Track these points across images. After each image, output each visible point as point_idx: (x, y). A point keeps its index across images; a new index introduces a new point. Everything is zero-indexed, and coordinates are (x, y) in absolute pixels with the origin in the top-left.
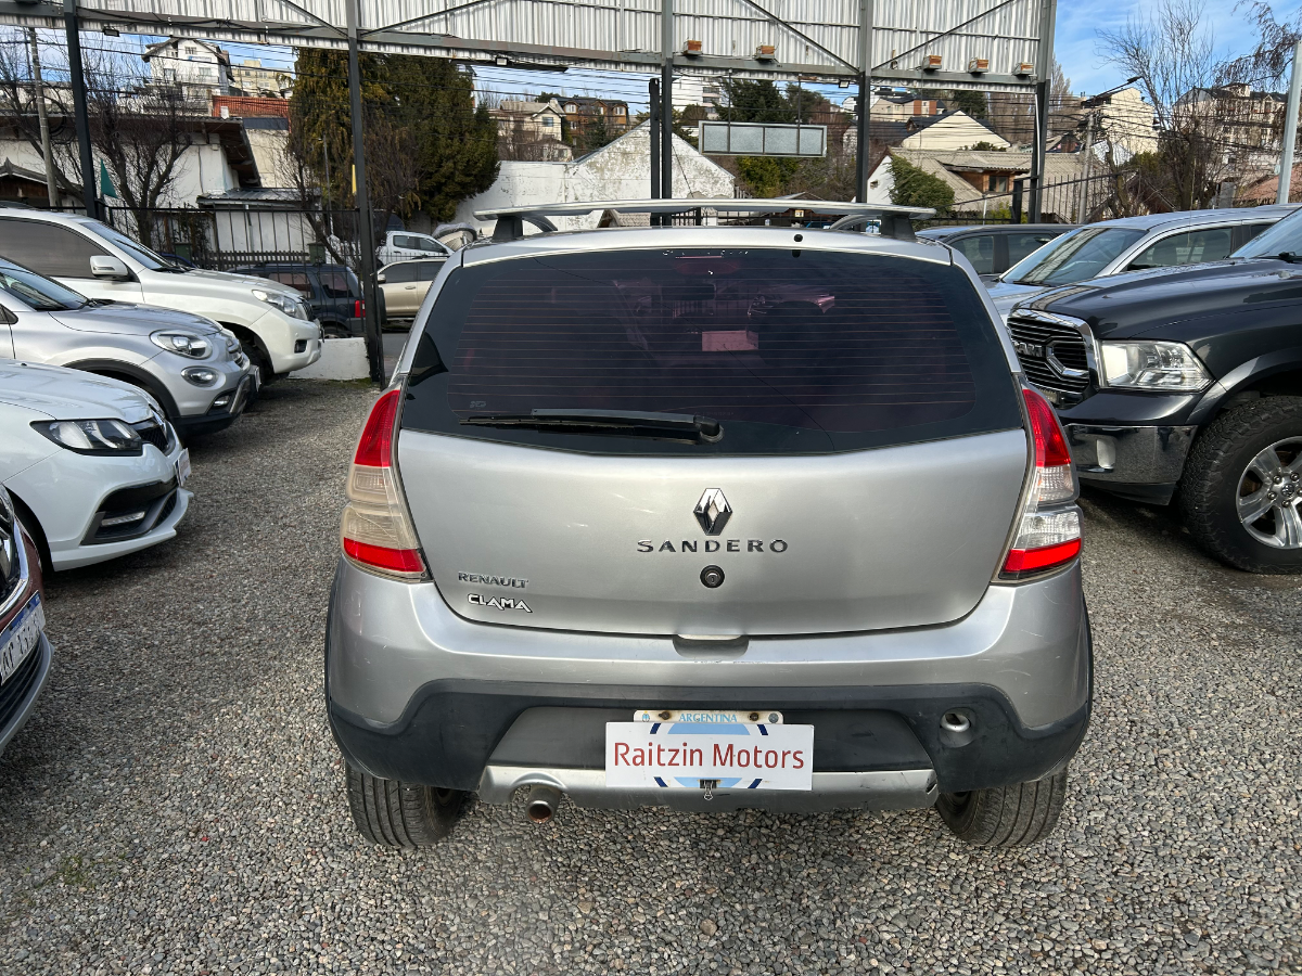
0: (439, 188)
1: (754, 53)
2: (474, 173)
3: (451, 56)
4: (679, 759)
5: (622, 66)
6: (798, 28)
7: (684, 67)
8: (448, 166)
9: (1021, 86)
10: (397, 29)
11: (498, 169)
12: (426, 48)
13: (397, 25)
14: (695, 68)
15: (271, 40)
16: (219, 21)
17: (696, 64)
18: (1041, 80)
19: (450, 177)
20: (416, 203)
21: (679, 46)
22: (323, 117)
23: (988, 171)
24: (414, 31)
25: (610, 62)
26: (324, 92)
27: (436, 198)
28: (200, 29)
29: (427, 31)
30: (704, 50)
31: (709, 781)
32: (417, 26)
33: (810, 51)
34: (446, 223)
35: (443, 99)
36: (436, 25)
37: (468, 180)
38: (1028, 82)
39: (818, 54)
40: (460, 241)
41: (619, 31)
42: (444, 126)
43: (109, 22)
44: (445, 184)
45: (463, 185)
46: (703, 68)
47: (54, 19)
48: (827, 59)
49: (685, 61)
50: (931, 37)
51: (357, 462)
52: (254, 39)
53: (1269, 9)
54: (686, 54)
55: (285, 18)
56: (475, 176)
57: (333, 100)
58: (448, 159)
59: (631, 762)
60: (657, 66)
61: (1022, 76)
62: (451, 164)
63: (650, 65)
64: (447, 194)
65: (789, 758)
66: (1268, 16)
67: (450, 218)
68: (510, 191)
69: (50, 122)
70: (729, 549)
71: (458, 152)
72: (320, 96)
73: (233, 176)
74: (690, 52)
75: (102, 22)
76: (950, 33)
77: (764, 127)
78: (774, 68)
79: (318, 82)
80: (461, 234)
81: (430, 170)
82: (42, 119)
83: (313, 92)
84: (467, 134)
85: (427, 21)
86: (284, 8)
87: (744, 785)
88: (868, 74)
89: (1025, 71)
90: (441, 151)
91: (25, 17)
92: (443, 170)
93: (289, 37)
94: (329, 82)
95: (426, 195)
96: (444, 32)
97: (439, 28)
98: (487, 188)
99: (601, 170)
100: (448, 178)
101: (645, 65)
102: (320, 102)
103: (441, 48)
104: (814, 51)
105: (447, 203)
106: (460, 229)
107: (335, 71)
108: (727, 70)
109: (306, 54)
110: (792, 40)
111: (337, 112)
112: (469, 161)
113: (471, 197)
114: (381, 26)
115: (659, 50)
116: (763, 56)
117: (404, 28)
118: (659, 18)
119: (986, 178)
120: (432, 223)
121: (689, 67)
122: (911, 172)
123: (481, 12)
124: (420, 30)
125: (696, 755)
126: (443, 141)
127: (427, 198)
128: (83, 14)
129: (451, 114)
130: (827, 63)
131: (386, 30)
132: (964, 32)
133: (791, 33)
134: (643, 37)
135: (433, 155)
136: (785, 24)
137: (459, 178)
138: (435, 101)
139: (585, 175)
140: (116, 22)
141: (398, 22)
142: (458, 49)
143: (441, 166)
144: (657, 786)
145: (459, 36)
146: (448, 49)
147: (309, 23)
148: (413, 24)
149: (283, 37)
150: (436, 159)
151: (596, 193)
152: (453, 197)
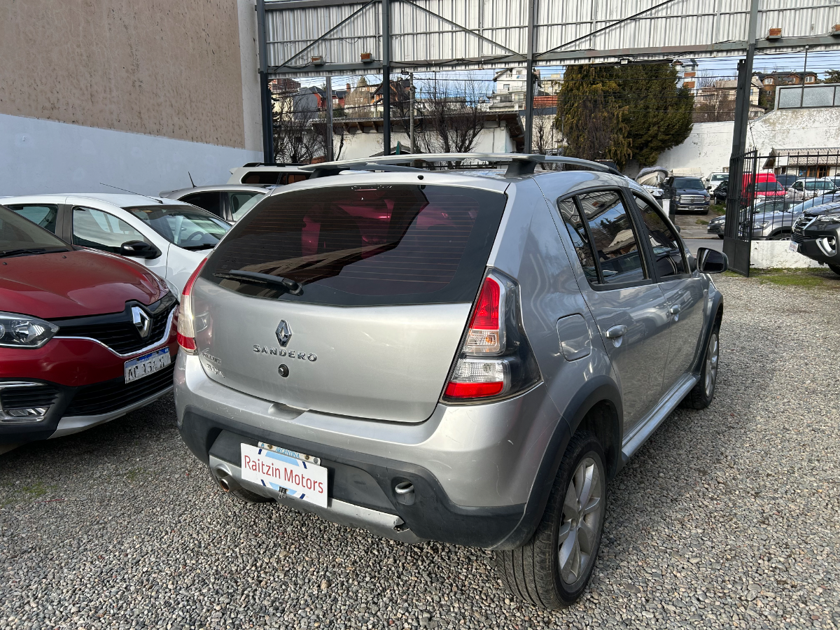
0: (646, 144)
1: (830, 30)
2: (671, 133)
3: (591, 62)
4: (270, 472)
5: (715, 54)
7: (766, 49)
8: (654, 130)
10: (559, 50)
11: (691, 129)
12: (575, 59)
13: (558, 48)
14: (776, 48)
15: (485, 67)
16: (458, 60)
17: (777, 44)
19: (655, 136)
20: (629, 155)
21: (763, 33)
22: (576, 105)
24: (570, 49)
25: (706, 52)
26: (578, 89)
27: (644, 151)
28: (449, 66)
29: (577, 49)
30: (785, 34)
31: (283, 489)
32: (571, 47)
34: (650, 167)
35: (656, 86)
36: (584, 44)
37: (667, 137)
40: (655, 179)
41: (715, 29)
42: (653, 103)
43: (404, 68)
44: (651, 141)
45: (663, 141)
46: (783, 47)
47: (380, 69)
49: (767, 44)
52: (476, 67)
54: (768, 39)
55: (494, 53)
56: (673, 135)
57: (583, 93)
58: (654, 125)
59: (251, 467)
60: (743, 50)
62: (656, 128)
63: (738, 50)
64: (652, 148)
65: (317, 485)
67: (652, 164)
68: (699, 144)
69: (415, 121)
70: (289, 356)
71: (662, 120)
72: (575, 91)
73: (513, 144)
74: (772, 37)
75: (401, 68)
77: (835, 86)
79: (575, 84)
80: (656, 173)
81: (641, 133)
82: (411, 120)
83: (572, 90)
84: (670, 107)
85: (578, 42)
86: (494, 47)
87: (297, 496)
90: (650, 120)
91: (367, 69)
92: (650, 132)
93: (495, 64)
94: (582, 83)
95: (637, 149)
96: (588, 48)
97: (585, 46)
98: (681, 142)
99: (774, 124)
100: (654, 137)
101: (734, 50)
102: (575, 96)
103: (585, 58)
105: (651, 154)
106: (656, 171)
107: (586, 76)
108: (804, 46)
109: (570, 68)
111: (584, 101)
112: (669, 125)
113: (669, 149)
114: (549, 50)
115: (746, 39)
117: (563, 49)
118: (748, 16)
120: (640, 167)
121: (771, 48)
123: (614, 32)
124: (573, 49)
125: (277, 471)
126: (652, 112)
127: (637, 151)
128: (393, 65)
129: (660, 96)
131: (552, 51)
134: (736, 31)
135: (644, 123)
137: (661, 137)
138: (650, 87)
139: (760, 129)
140: (407, 67)
141: (559, 45)
142: (595, 57)
143: (649, 130)
144: (262, 484)
145: (598, 48)
146: (590, 58)
147: (507, 54)
148: (569, 46)
149: (492, 64)
150: (646, 125)
151: (767, 141)
152: (656, 150)
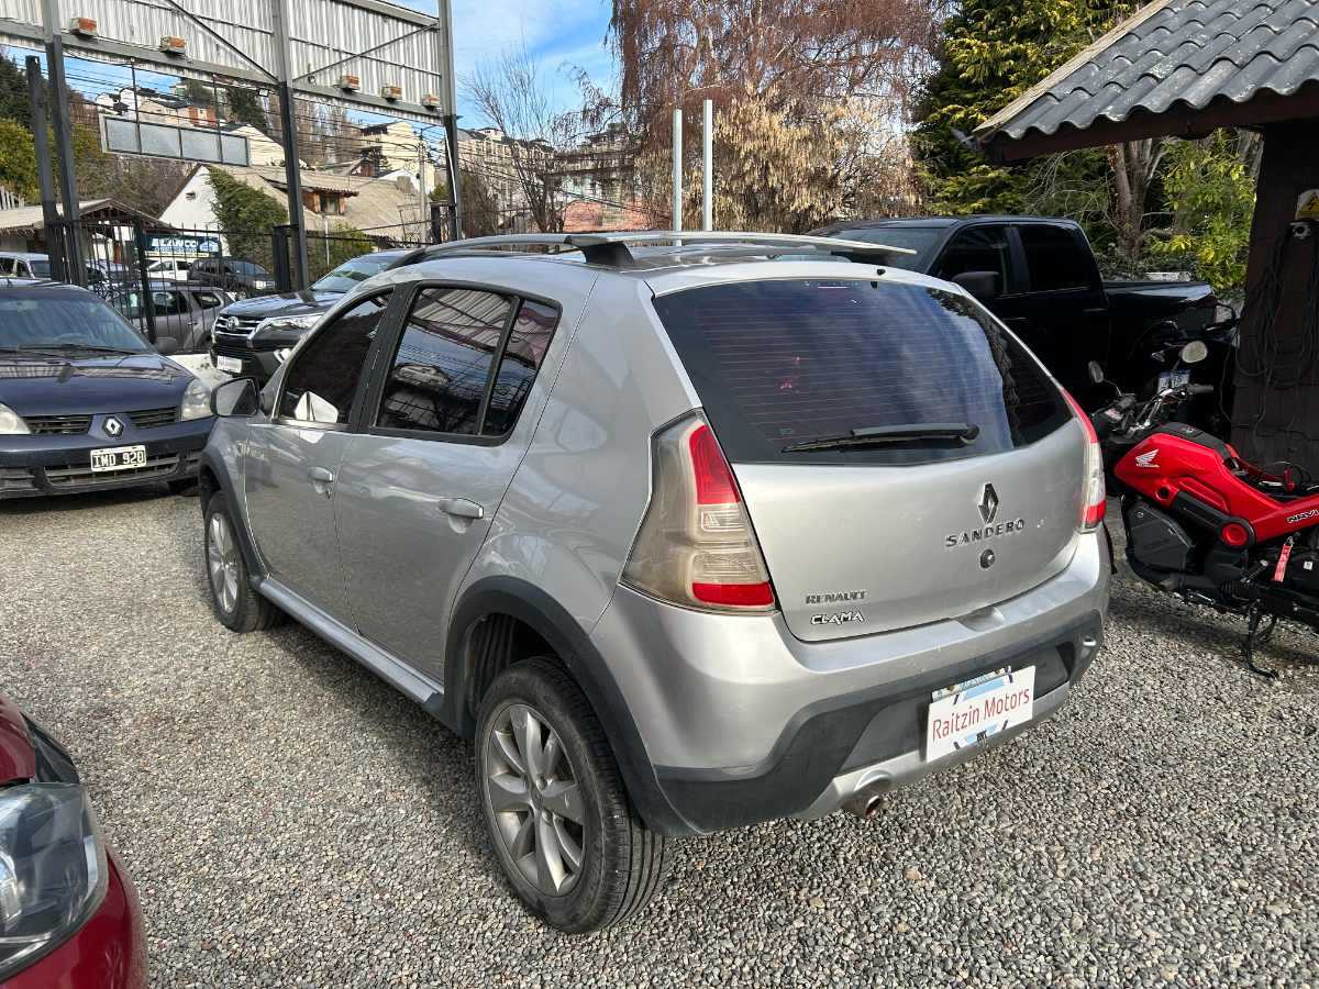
1: (158, 44)
6: (205, 23)
7: (73, 47)
9: (430, 117)
14: (87, 51)
17: (90, 46)
18: (446, 113)
21: (67, 22)
23: (318, 191)
30: (100, 31)
33: (222, 51)
38: (435, 114)
39: (231, 55)
46: (97, 52)
48: (241, 62)
49: (74, 41)
50: (344, 57)
51: (699, 503)
53: (585, 73)
54: (76, 33)
60: (38, 42)
61: (431, 108)
66: (586, 80)
74: (82, 31)
76: (362, 56)
77: (179, 129)
78: (185, 64)
88: (290, 85)
89: (433, 103)
101: (23, 39)
104: (225, 51)
108: (129, 58)
110: (200, 36)
115: (40, 23)
116: (172, 49)
119: (317, 199)
122: (235, 185)
130: (241, 67)
132: (374, 57)
133: (199, 28)
136: (191, 16)
